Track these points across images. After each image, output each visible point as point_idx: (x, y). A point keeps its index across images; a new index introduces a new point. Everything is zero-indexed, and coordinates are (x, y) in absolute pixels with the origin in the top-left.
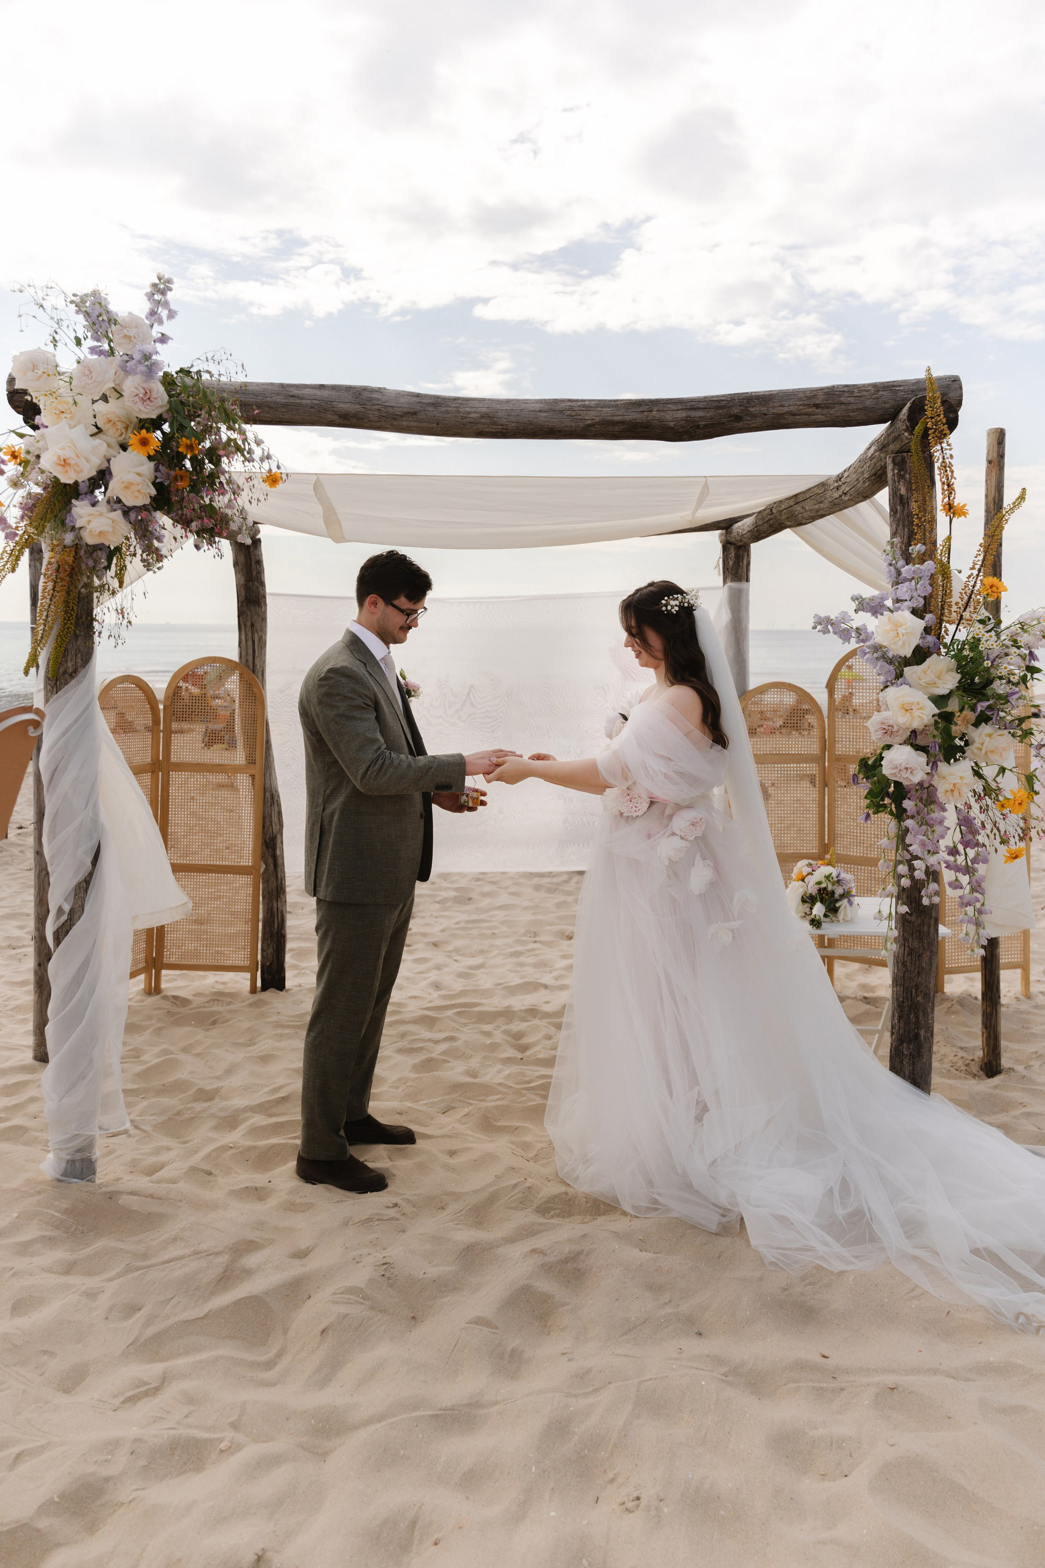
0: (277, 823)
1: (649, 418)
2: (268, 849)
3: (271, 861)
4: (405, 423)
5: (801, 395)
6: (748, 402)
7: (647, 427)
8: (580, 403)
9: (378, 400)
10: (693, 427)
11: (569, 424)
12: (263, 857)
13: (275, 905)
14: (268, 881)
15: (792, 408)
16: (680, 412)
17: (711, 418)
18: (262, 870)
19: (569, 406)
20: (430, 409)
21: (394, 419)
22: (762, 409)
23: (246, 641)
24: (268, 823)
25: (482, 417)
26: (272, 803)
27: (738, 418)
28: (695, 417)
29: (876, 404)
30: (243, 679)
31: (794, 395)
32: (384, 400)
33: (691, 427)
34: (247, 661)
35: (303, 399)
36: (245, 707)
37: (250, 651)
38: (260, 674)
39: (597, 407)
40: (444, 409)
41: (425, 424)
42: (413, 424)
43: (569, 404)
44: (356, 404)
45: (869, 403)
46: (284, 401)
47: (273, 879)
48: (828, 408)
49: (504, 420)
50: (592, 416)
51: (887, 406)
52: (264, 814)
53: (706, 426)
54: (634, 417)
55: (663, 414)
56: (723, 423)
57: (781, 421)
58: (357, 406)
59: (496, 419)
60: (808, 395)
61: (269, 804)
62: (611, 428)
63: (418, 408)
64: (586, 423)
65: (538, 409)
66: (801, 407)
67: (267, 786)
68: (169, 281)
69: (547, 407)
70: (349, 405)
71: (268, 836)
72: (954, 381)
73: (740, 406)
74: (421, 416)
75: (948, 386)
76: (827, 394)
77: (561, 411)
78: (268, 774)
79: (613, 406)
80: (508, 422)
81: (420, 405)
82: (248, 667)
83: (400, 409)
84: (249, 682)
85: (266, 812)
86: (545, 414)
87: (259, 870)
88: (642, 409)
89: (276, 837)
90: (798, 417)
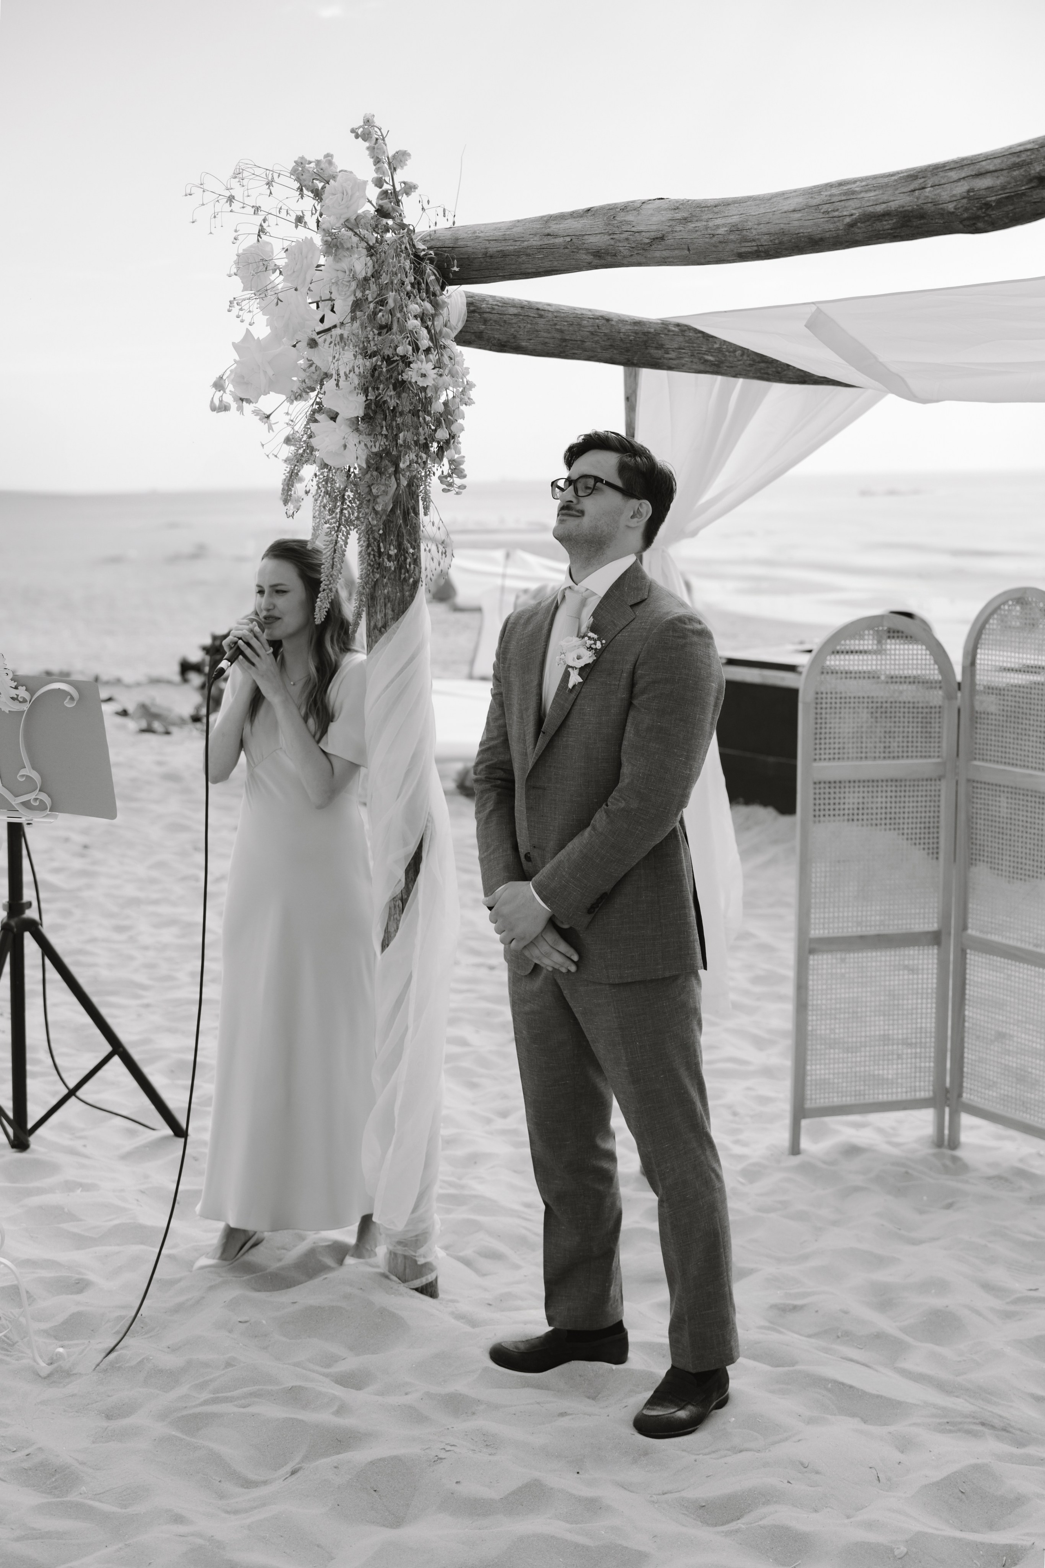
1: (921, 201)
4: (657, 253)
10: (981, 208)
16: (962, 182)
17: (1003, 188)
20: (679, 227)
21: (645, 249)
28: (979, 190)
39: (861, 193)
40: (692, 225)
44: (607, 234)
46: (539, 243)
50: (852, 209)
53: (999, 202)
54: (900, 203)
55: (938, 190)
56: (1023, 194)
58: (610, 237)
62: (878, 226)
65: (791, 208)
77: (816, 207)
86: (798, 215)
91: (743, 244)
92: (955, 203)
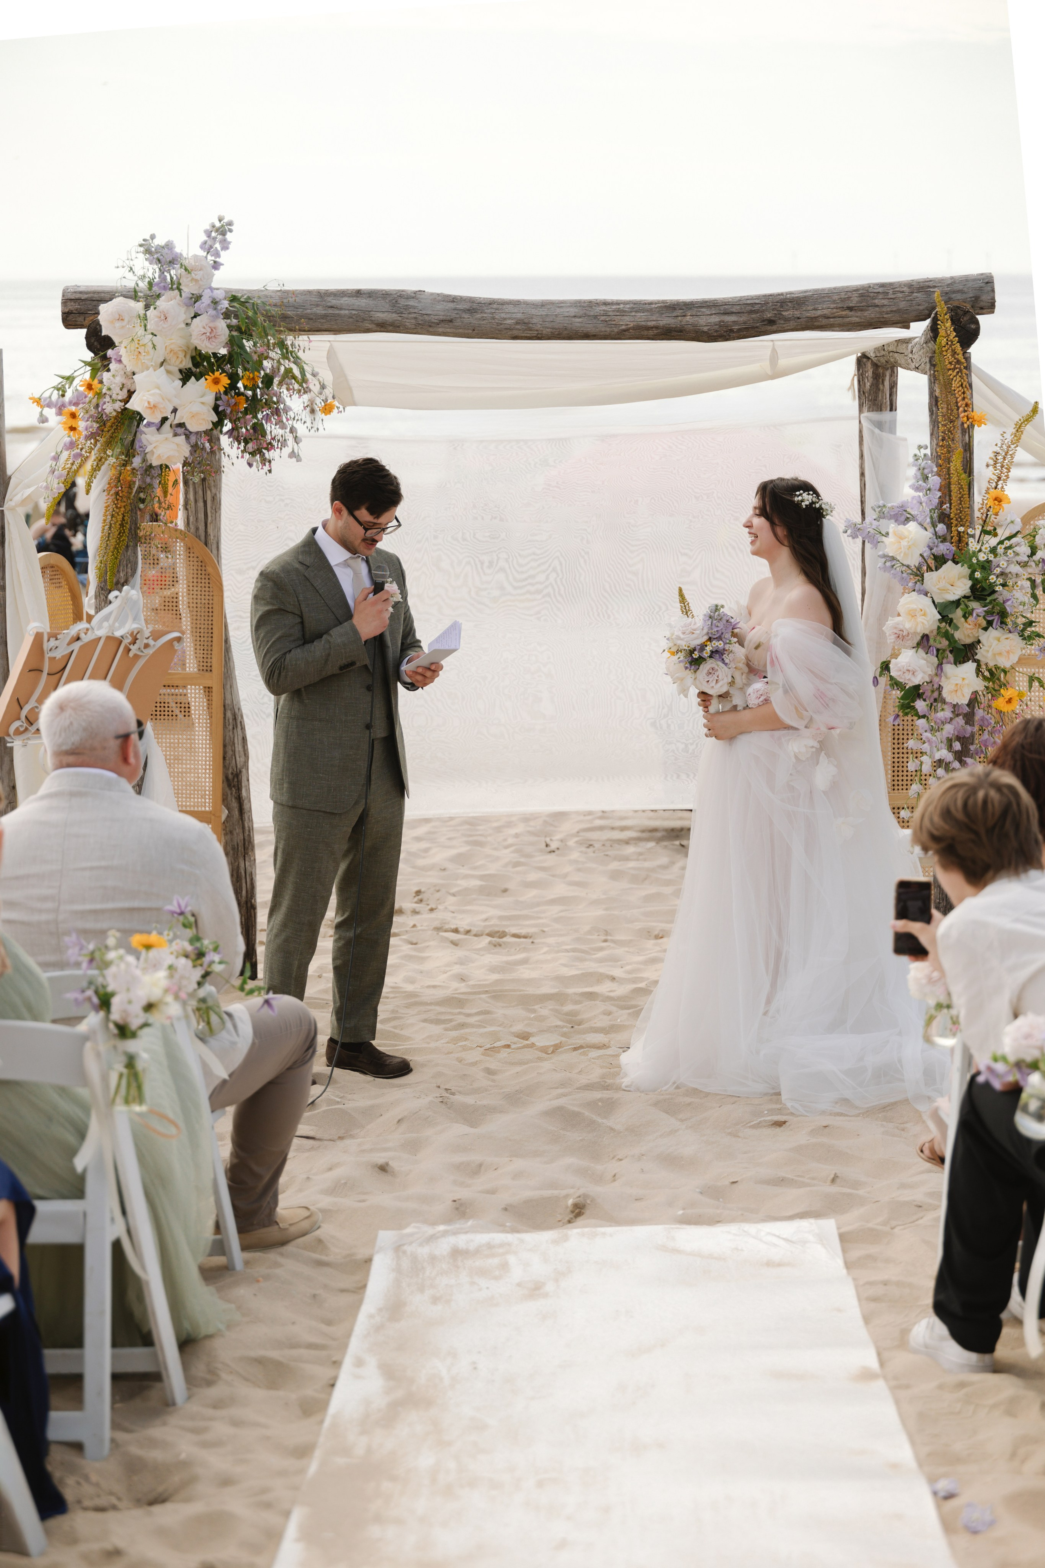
0: (242, 753)
1: (683, 323)
2: (231, 789)
3: (234, 804)
4: (440, 330)
5: (836, 297)
6: (782, 306)
7: (681, 331)
8: (614, 307)
9: (414, 307)
10: (727, 331)
11: (603, 329)
12: (225, 800)
13: (242, 865)
14: (231, 832)
15: (826, 312)
16: (714, 316)
17: (745, 323)
18: (223, 818)
19: (604, 311)
20: (466, 316)
21: (430, 326)
22: (796, 312)
23: (196, 501)
24: (230, 753)
25: (517, 323)
26: (235, 727)
27: (771, 322)
28: (726, 321)
29: (910, 306)
30: (192, 555)
31: (829, 297)
32: (420, 308)
33: (725, 332)
34: (197, 529)
35: (341, 309)
36: (195, 593)
37: (201, 516)
38: (214, 546)
39: (631, 312)
40: (479, 316)
41: (460, 331)
42: (448, 330)
43: (604, 308)
44: (393, 313)
45: (902, 305)
46: (323, 312)
47: (238, 830)
48: (862, 310)
49: (539, 326)
50: (627, 321)
51: (921, 308)
52: (224, 740)
53: (739, 330)
54: (668, 322)
55: (696, 319)
56: (757, 327)
57: (815, 324)
58: (394, 315)
59: (531, 325)
60: (843, 297)
61: (231, 727)
62: (645, 333)
63: (453, 315)
64: (621, 328)
65: (573, 314)
66: (835, 310)
67: (228, 702)
68: (230, 224)
69: (581, 313)
70: (386, 314)
71: (230, 770)
72: (987, 283)
73: (773, 310)
74: (458, 323)
75: (981, 289)
76: (861, 295)
77: (595, 317)
78: (228, 686)
79: (648, 311)
80: (543, 327)
81: (456, 312)
82: (198, 537)
83: (436, 317)
84: (200, 559)
85: (227, 738)
86: (580, 320)
87: (220, 817)
88: (675, 314)
89: (240, 772)
90: (831, 320)
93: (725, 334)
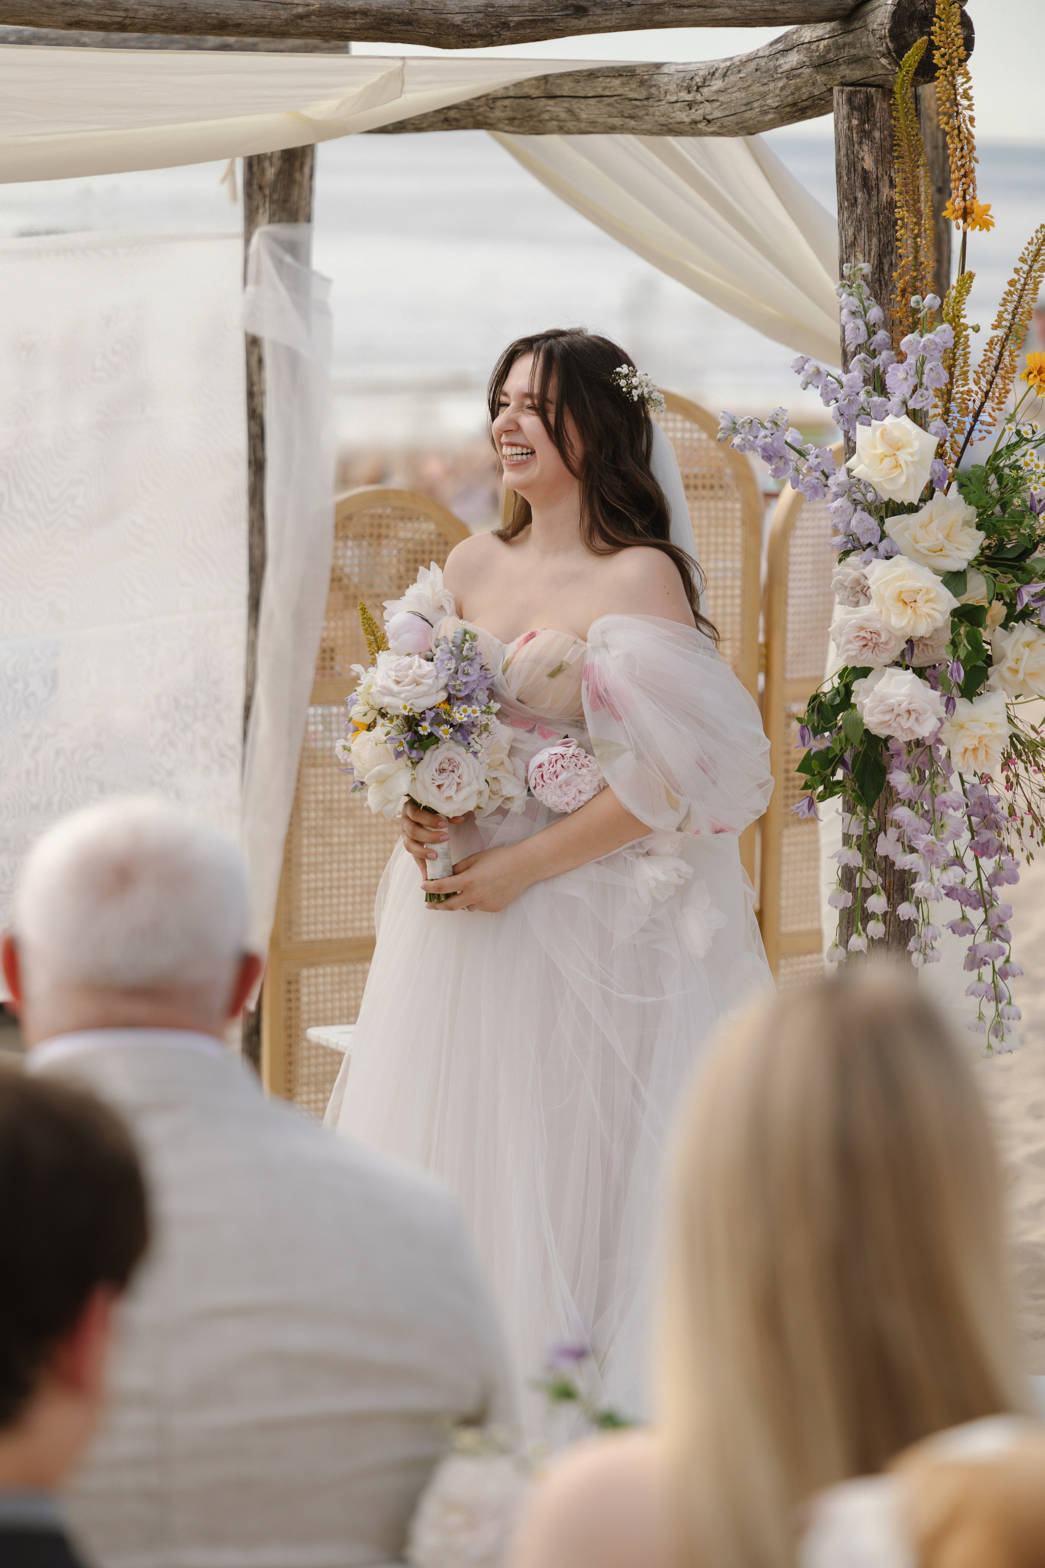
7: (409, 23)
10: (497, 27)
11: (260, 12)
28: (501, 7)
53: (520, 24)
56: (552, 20)
57: (655, 18)
62: (339, 23)
64: (295, 11)
90: (686, 11)
91: (102, 12)
92: (465, 16)
93: (492, 31)
